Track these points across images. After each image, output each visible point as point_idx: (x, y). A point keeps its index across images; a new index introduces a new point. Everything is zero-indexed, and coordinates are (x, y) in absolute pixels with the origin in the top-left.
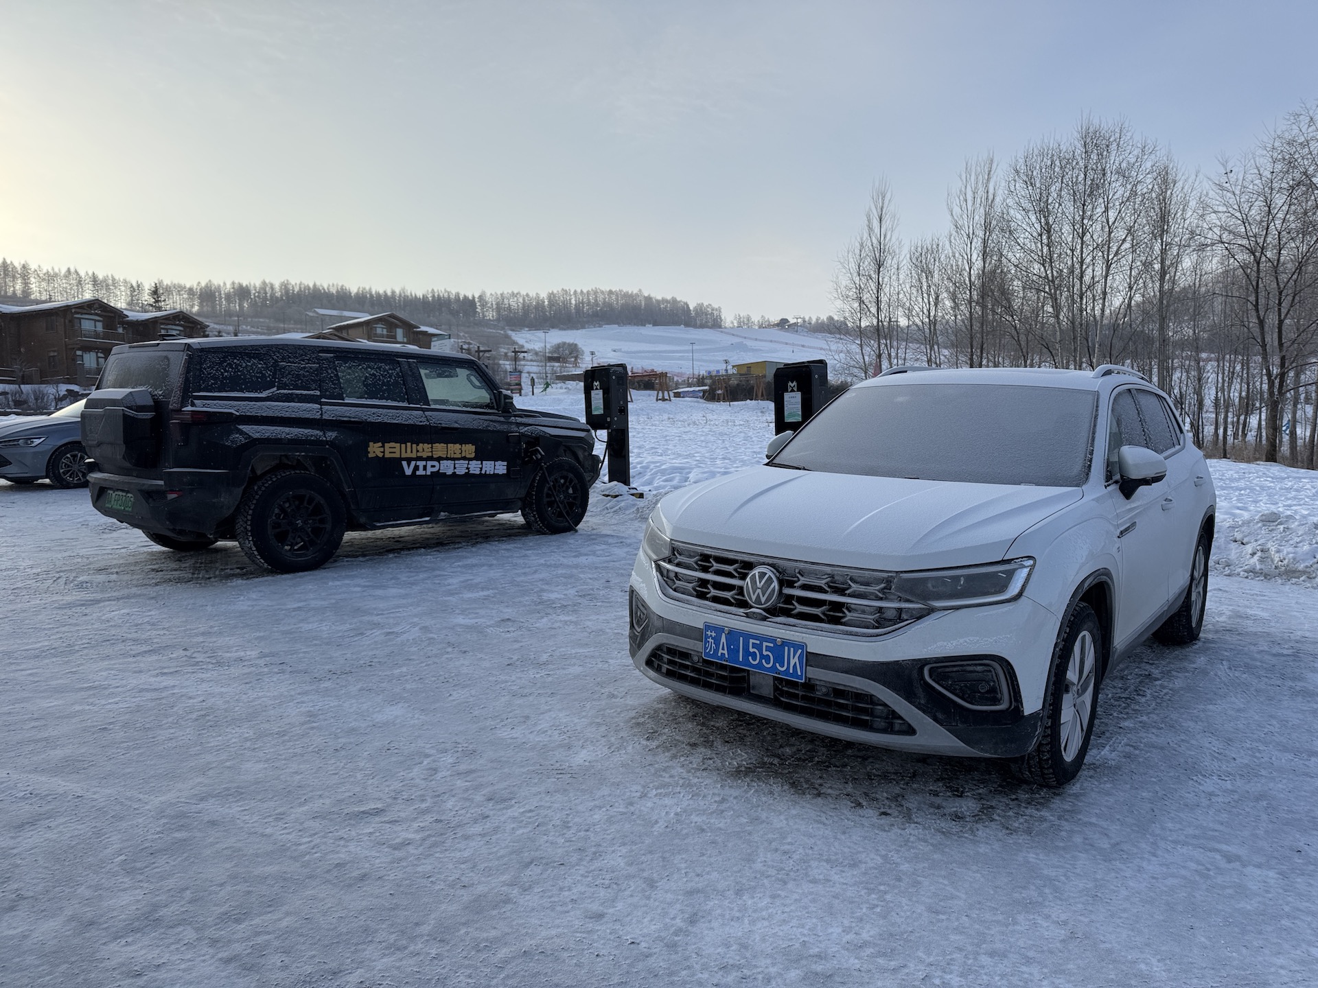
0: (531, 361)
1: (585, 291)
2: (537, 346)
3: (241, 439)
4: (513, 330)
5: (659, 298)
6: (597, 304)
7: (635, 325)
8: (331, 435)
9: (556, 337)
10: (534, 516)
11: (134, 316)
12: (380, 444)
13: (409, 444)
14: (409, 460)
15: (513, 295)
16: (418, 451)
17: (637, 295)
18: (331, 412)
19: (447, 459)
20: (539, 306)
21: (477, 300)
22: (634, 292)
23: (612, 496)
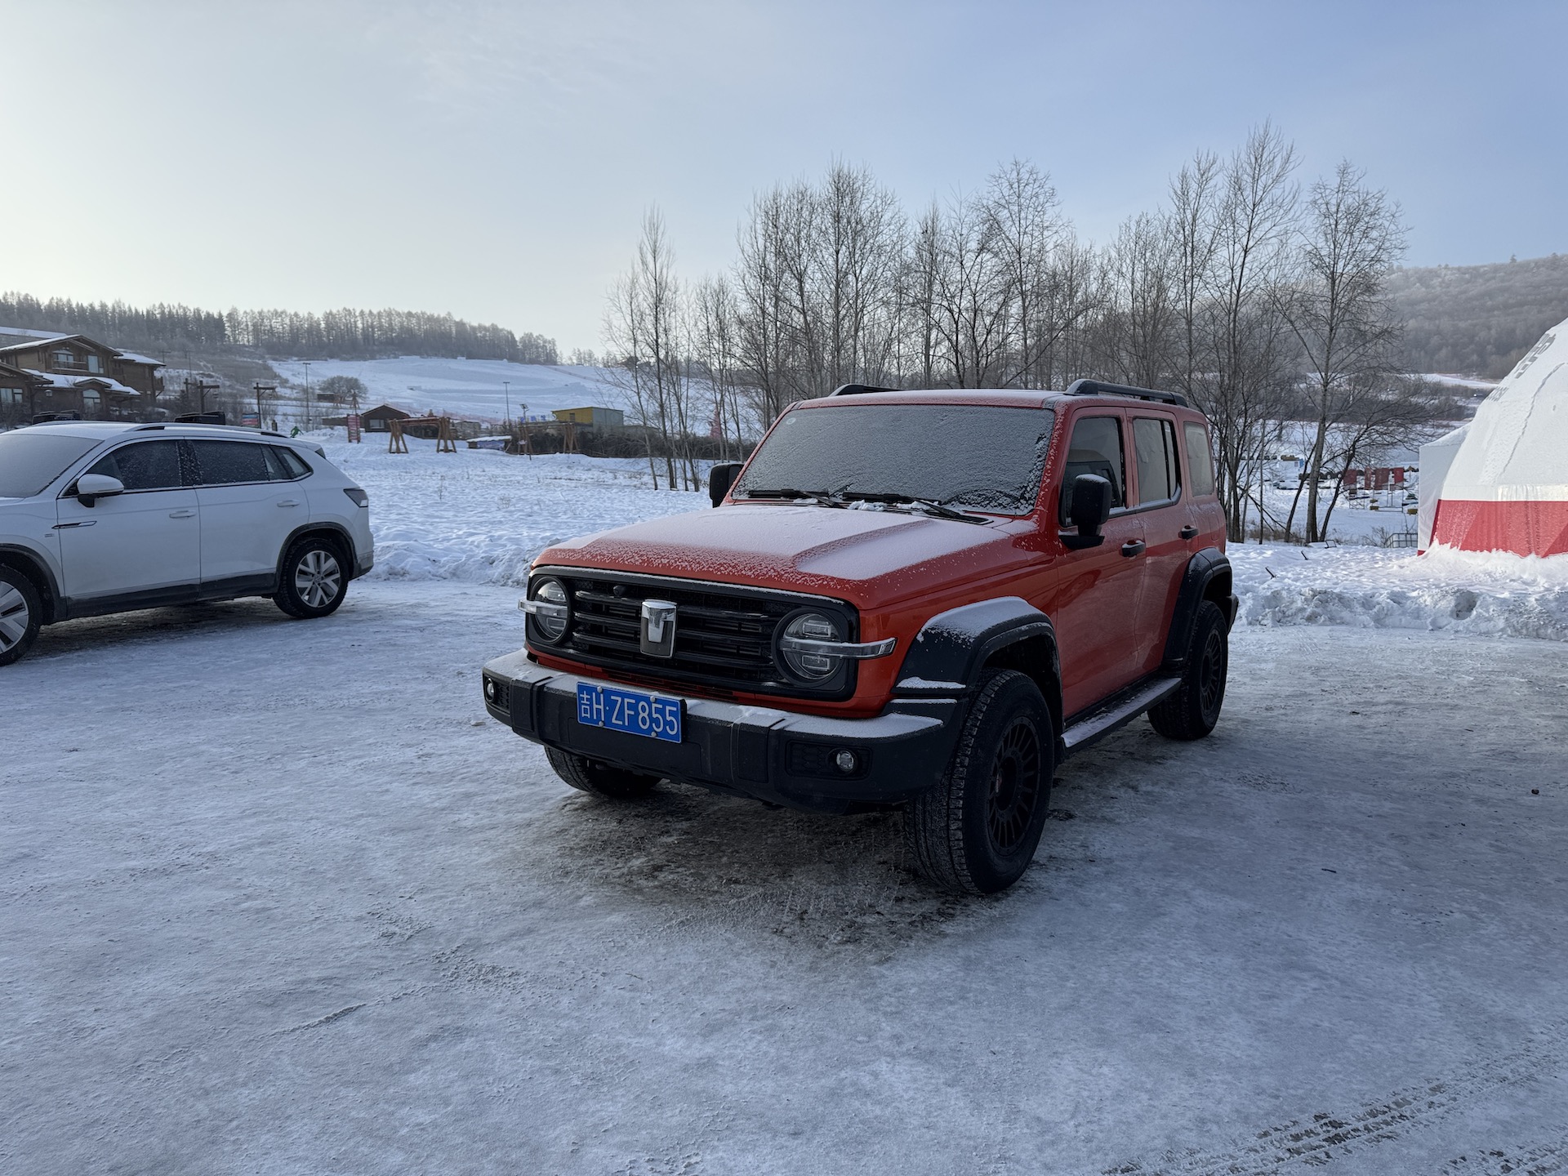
0: (293, 399)
2: (307, 381)
4: (274, 360)
5: (475, 324)
6: (392, 330)
7: (443, 356)
9: (332, 370)
17: (445, 319)
22: (442, 316)
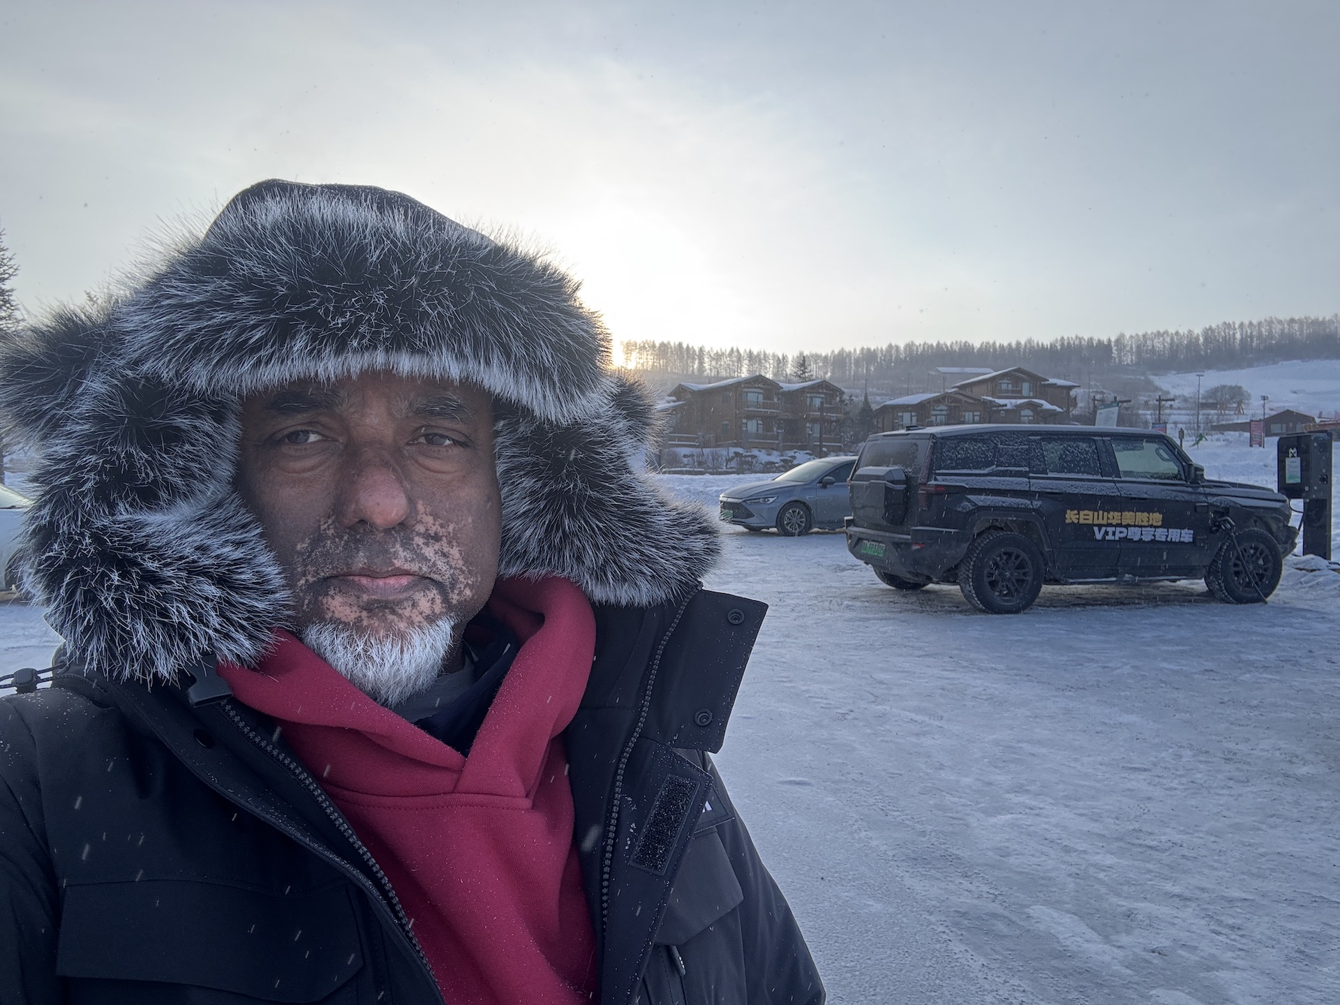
0: (1179, 408)
1: (1255, 322)
2: (1187, 391)
3: (970, 506)
4: (1155, 375)
7: (1327, 358)
8: (1037, 504)
9: (1213, 379)
10: (1219, 584)
11: (786, 387)
12: (1076, 512)
13: (1101, 512)
14: (1100, 526)
15: (1159, 334)
16: (1108, 518)
17: (1331, 322)
18: (1038, 484)
19: (1135, 526)
20: (1192, 344)
21: (1113, 344)
22: (1327, 319)
23: (1307, 570)
